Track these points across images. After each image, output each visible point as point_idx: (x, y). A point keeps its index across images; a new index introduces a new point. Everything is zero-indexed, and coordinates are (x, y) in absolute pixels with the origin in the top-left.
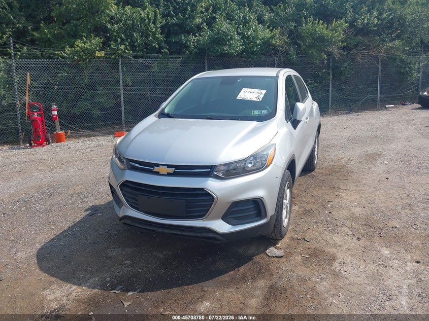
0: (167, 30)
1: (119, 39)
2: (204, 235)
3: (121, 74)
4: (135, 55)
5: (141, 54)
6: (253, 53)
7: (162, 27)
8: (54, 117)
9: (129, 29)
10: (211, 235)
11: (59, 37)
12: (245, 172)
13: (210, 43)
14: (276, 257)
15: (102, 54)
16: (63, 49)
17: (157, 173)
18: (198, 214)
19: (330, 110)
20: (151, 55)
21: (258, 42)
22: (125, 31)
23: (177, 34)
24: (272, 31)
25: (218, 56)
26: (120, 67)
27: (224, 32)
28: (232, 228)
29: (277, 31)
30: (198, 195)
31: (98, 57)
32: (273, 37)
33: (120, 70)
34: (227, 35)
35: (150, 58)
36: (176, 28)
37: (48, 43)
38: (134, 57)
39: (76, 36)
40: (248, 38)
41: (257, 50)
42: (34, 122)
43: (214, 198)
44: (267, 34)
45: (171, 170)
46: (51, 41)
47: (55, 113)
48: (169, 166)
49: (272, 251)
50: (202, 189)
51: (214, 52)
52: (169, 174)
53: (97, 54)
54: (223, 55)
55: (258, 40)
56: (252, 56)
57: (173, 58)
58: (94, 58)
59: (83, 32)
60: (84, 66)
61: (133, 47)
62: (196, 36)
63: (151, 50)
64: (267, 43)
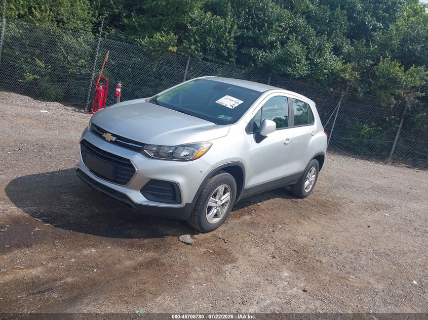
0: (240, 41)
1: (192, 40)
2: (123, 200)
3: (186, 71)
4: (205, 57)
5: (209, 57)
6: (318, 81)
7: (235, 38)
8: (117, 93)
9: (205, 33)
10: (128, 202)
11: (144, 27)
12: (172, 157)
13: (276, 61)
14: (184, 242)
15: (175, 49)
16: (143, 38)
17: (104, 139)
18: (122, 181)
19: (389, 159)
20: (219, 61)
21: (325, 71)
22: (202, 34)
23: (250, 47)
24: (344, 64)
25: (280, 75)
26: (188, 65)
27: (292, 54)
28: (147, 202)
29: (349, 66)
30: (125, 165)
31: (170, 51)
32: (344, 70)
33: (187, 68)
34: (294, 57)
35: (217, 63)
36: (249, 41)
37: (134, 30)
38: (203, 59)
39: (158, 29)
40: (317, 64)
41: (322, 79)
42: (97, 92)
43: (135, 171)
44: (339, 66)
45: (114, 139)
46: (136, 29)
47: (119, 90)
48: (113, 135)
49: (187, 238)
50: (128, 160)
51: (277, 71)
52: (111, 142)
53: (171, 48)
54: (285, 75)
55: (325, 69)
56: (316, 83)
57: (239, 68)
58: (167, 51)
59: (165, 27)
60: (157, 56)
61: (204, 49)
62: (266, 52)
63: (221, 56)
64: (334, 74)
